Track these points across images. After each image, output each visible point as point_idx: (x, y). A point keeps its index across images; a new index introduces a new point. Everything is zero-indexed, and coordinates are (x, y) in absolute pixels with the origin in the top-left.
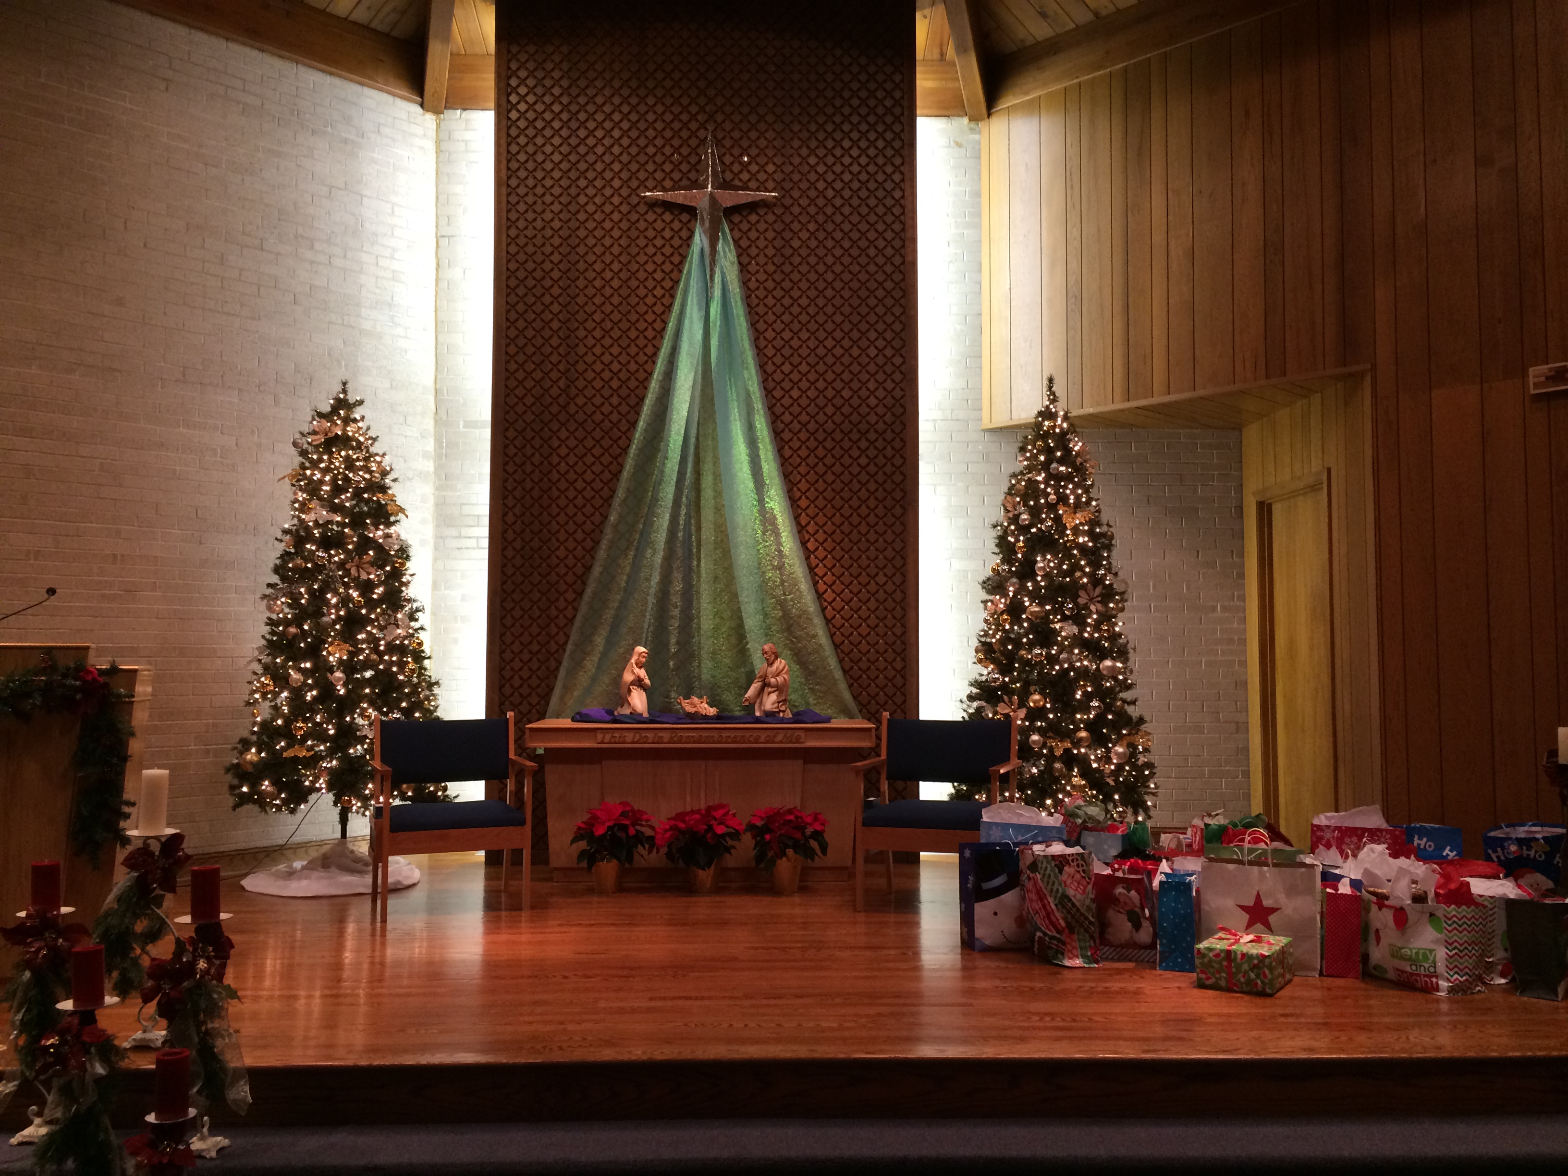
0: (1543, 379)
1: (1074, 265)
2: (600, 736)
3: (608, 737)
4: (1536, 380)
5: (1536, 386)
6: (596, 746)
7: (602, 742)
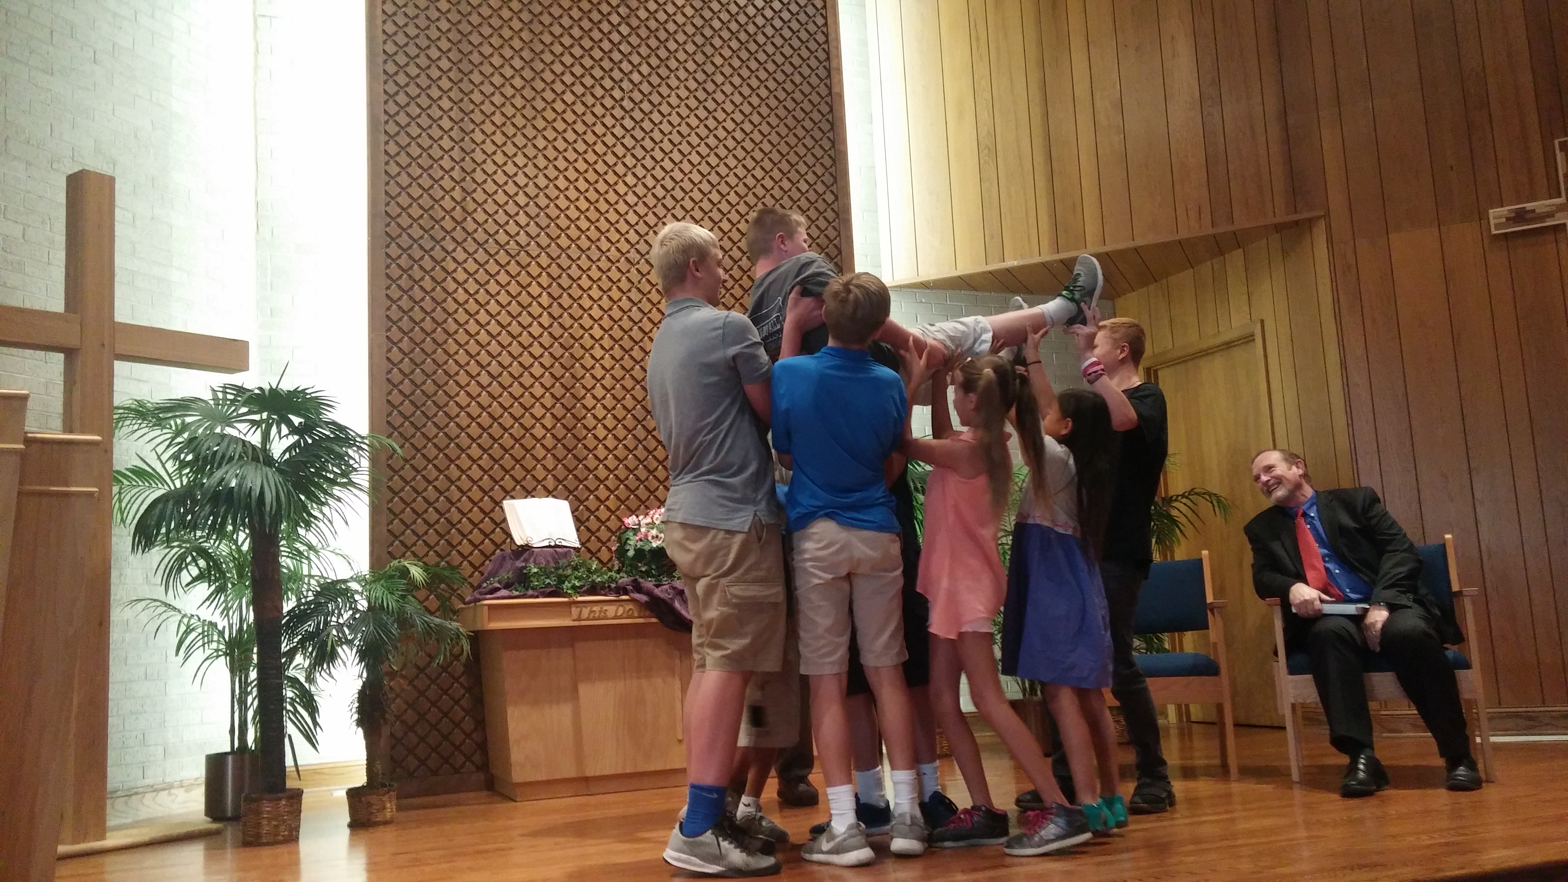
0: (1504, 220)
1: (985, 116)
2: (575, 611)
3: (586, 612)
4: (1497, 221)
5: (1497, 226)
6: (571, 623)
7: (579, 619)
